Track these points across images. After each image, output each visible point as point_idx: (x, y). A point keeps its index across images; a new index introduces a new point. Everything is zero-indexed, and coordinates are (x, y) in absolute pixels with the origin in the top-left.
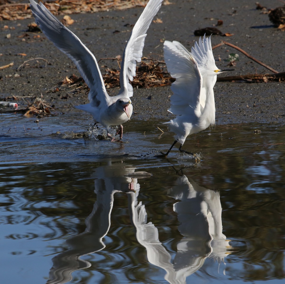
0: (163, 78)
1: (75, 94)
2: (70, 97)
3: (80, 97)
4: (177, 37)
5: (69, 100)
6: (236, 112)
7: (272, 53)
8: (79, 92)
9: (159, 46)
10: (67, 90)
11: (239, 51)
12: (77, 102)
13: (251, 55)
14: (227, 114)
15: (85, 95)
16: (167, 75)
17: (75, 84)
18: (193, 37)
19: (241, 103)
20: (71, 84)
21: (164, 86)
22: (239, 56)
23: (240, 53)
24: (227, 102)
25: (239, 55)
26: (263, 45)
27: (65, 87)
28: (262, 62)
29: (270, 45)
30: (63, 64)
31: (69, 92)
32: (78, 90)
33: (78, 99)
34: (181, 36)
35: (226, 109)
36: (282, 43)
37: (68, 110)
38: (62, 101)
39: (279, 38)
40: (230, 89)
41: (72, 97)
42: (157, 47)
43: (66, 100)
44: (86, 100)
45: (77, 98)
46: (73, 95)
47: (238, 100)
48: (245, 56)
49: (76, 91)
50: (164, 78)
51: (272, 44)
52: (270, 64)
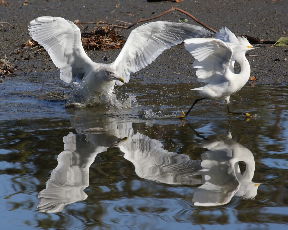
0: (118, 41)
1: (37, 55)
2: (32, 58)
3: (41, 58)
4: (131, 3)
5: (31, 61)
6: (185, 73)
7: (219, 18)
8: (40, 54)
9: (114, 11)
10: (30, 51)
11: (188, 16)
12: (39, 63)
13: (199, 19)
14: (177, 75)
15: (46, 57)
16: (122, 38)
17: (36, 47)
18: (146, 3)
19: (190, 64)
20: (33, 46)
21: (119, 48)
22: (188, 21)
23: (189, 18)
24: (177, 63)
25: (189, 19)
26: (210, 11)
27: (27, 49)
28: (209, 26)
29: (217, 10)
30: (26, 28)
31: (31, 54)
32: (40, 52)
33: (39, 60)
34: (135, 2)
35: (176, 70)
36: (228, 9)
37: (30, 70)
38: (24, 62)
39: (225, 4)
40: (180, 51)
41: (33, 58)
42: (112, 12)
43: (28, 61)
44: (47, 61)
45: (38, 60)
46: (35, 56)
47: (187, 61)
48: (193, 20)
49: (38, 53)
50: (119, 40)
51: (218, 10)
52: (217, 28)
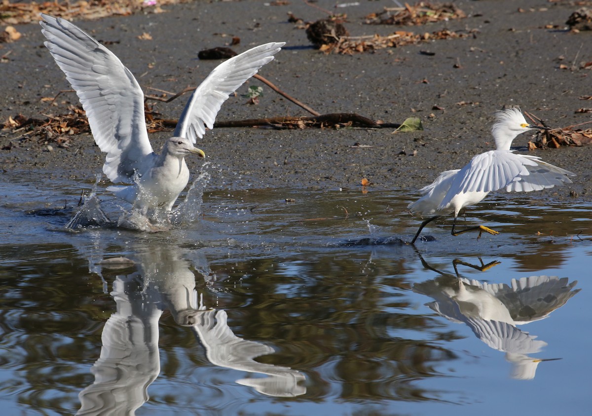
0: (152, 121)
1: (22, 142)
2: (14, 147)
3: (29, 147)
4: (173, 61)
5: (13, 152)
6: (259, 172)
7: (311, 86)
8: (28, 140)
9: (146, 73)
10: (11, 136)
11: (263, 83)
12: (26, 154)
13: (280, 88)
14: (246, 175)
15: (37, 145)
16: (159, 116)
17: (22, 128)
18: (196, 61)
19: (266, 159)
20: (17, 128)
21: (154, 132)
22: (264, 90)
23: (265, 85)
24: (245, 157)
25: (264, 88)
26: (297, 75)
27: (7, 132)
28: (296, 99)
29: (308, 74)
30: (5, 99)
31: (13, 140)
32: (28, 137)
33: (27, 150)
34: (180, 59)
35: (244, 167)
36: (326, 72)
37: (11, 166)
38: (3, 153)
39: (320, 65)
40: (251, 138)
41: (17, 146)
42: (144, 75)
43: (8, 151)
44: (39, 151)
45: (25, 149)
46: (20, 144)
47: (261, 153)
48: (271, 90)
49: (24, 139)
50: (154, 120)
51: (310, 73)
52: (308, 102)
